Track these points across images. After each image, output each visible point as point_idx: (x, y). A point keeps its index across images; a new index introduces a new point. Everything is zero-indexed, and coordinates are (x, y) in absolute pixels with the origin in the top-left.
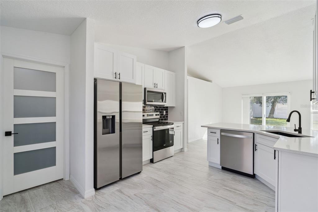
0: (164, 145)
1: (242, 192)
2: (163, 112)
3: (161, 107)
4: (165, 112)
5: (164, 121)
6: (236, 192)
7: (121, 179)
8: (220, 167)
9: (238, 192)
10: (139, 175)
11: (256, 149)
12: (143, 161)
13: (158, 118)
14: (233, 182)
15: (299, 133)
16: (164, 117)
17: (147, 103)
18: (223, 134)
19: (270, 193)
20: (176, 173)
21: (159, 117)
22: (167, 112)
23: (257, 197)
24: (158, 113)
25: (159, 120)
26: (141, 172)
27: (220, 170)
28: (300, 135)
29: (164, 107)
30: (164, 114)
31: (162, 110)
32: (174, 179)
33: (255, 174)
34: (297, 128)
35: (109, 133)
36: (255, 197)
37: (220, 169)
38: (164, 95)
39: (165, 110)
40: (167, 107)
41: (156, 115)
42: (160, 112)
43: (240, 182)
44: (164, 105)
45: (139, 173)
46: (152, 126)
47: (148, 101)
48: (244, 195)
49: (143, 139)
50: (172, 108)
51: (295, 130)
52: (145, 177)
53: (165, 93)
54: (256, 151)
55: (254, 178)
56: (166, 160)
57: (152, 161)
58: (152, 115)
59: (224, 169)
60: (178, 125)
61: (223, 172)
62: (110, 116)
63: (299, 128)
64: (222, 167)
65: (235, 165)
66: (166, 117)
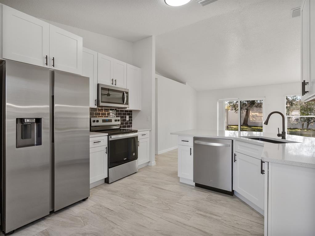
0: (125, 159)
1: (220, 217)
2: (126, 117)
3: (123, 111)
4: (128, 117)
5: (126, 128)
6: (212, 218)
7: (53, 212)
8: (194, 184)
9: (215, 217)
10: (84, 203)
11: (236, 160)
12: (90, 183)
13: (119, 125)
14: (208, 203)
15: (282, 138)
16: (126, 123)
17: (101, 104)
18: (196, 142)
19: (252, 215)
20: (136, 195)
21: (119, 123)
22: (131, 117)
23: (237, 222)
24: (119, 118)
25: (121, 127)
26: (87, 198)
27: (193, 188)
28: (283, 140)
29: (127, 111)
30: (127, 120)
31: (124, 114)
32: (133, 204)
33: (233, 190)
34: (281, 133)
35: (33, 145)
36: (236, 222)
37: (193, 186)
38: (125, 94)
39: (128, 114)
40: (131, 111)
41: (116, 121)
42: (122, 117)
43: (217, 202)
44: (126, 108)
45: (84, 200)
46: (107, 134)
47: (102, 102)
48: (223, 221)
49: (90, 152)
50: (137, 111)
51: (279, 135)
52: (92, 205)
53: (127, 93)
54: (235, 162)
55: (233, 196)
56: (127, 178)
57: (107, 181)
58: (110, 121)
59: (197, 185)
60: (143, 133)
61: (197, 190)
62: (33, 119)
63: (282, 132)
64: (196, 183)
65: (211, 180)
66: (130, 123)
